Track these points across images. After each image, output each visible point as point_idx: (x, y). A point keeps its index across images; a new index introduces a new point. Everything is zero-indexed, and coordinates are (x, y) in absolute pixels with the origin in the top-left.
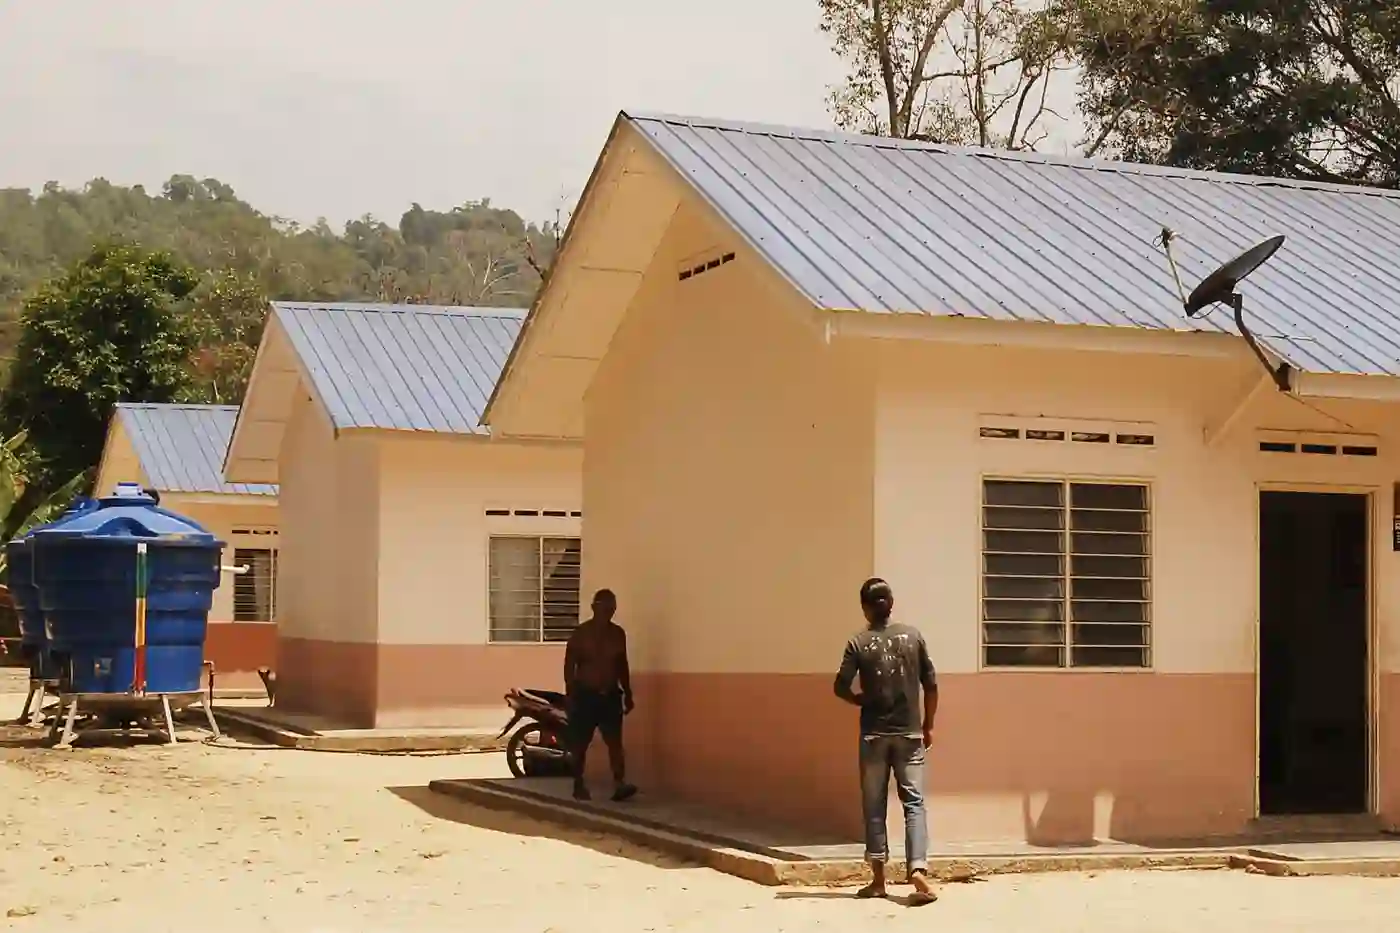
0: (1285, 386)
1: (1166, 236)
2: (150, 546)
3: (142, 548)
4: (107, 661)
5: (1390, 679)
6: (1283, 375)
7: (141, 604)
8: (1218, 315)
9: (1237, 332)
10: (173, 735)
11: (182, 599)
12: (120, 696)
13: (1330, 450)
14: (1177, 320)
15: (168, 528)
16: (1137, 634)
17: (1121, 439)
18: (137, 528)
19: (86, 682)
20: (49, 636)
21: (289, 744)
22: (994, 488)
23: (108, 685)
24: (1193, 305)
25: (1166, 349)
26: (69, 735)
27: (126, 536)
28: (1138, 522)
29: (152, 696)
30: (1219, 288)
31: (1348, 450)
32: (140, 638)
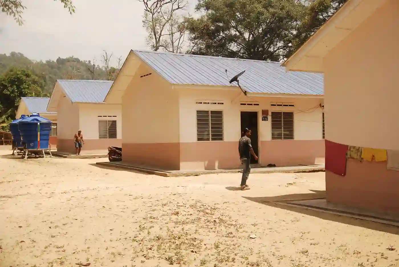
0: (246, 95)
1: (226, 70)
2: (40, 123)
3: (39, 124)
4: (33, 144)
5: (262, 142)
6: (245, 93)
7: (39, 133)
8: (235, 83)
9: (238, 86)
10: (45, 156)
11: (46, 132)
12: (35, 149)
13: (252, 105)
14: (228, 84)
15: (44, 121)
16: (221, 135)
17: (218, 103)
18: (37, 120)
19: (29, 147)
20: (22, 139)
21: (66, 157)
22: (198, 112)
23: (33, 147)
24: (231, 81)
25: (227, 89)
26: (26, 157)
27: (36, 122)
28: (221, 117)
29: (41, 149)
30: (235, 79)
31: (254, 105)
32: (39, 139)
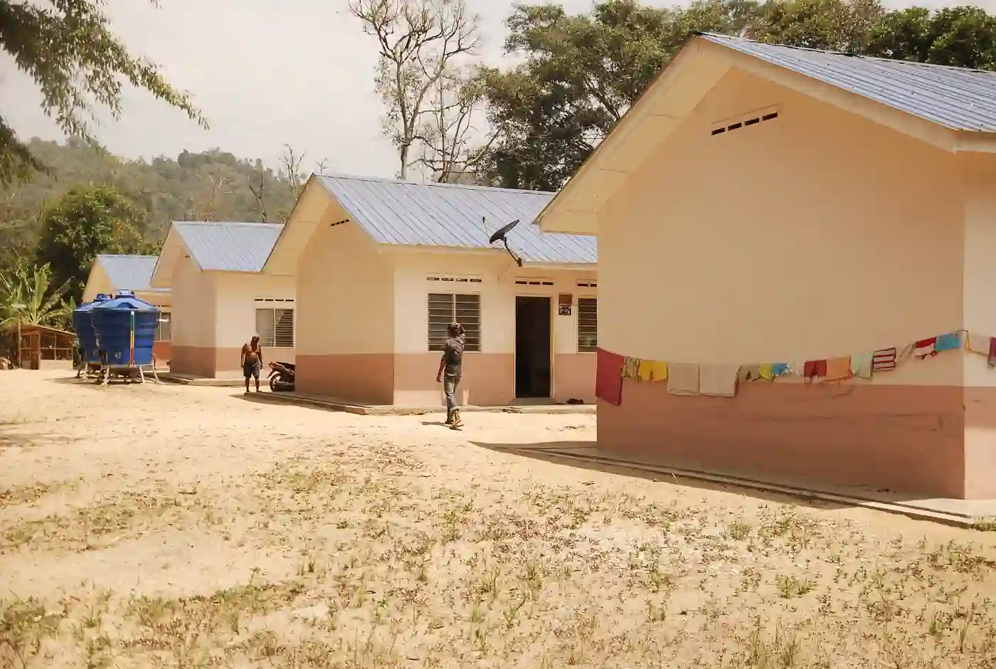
0: (520, 265)
1: (484, 219)
2: (136, 312)
3: (133, 313)
4: (120, 354)
5: (558, 356)
6: (519, 262)
7: (132, 333)
8: (499, 243)
9: (505, 248)
10: (144, 381)
11: (146, 331)
12: (125, 366)
13: (538, 283)
14: (488, 245)
15: (142, 307)
16: (477, 341)
17: (471, 280)
18: (131, 306)
19: (112, 360)
20: (98, 344)
21: (186, 383)
22: (431, 296)
23: (120, 362)
24: (492, 240)
25: (487, 253)
26: (106, 381)
27: (128, 309)
28: (477, 306)
29: (136, 366)
30: (499, 235)
31: (544, 283)
32: (132, 345)
